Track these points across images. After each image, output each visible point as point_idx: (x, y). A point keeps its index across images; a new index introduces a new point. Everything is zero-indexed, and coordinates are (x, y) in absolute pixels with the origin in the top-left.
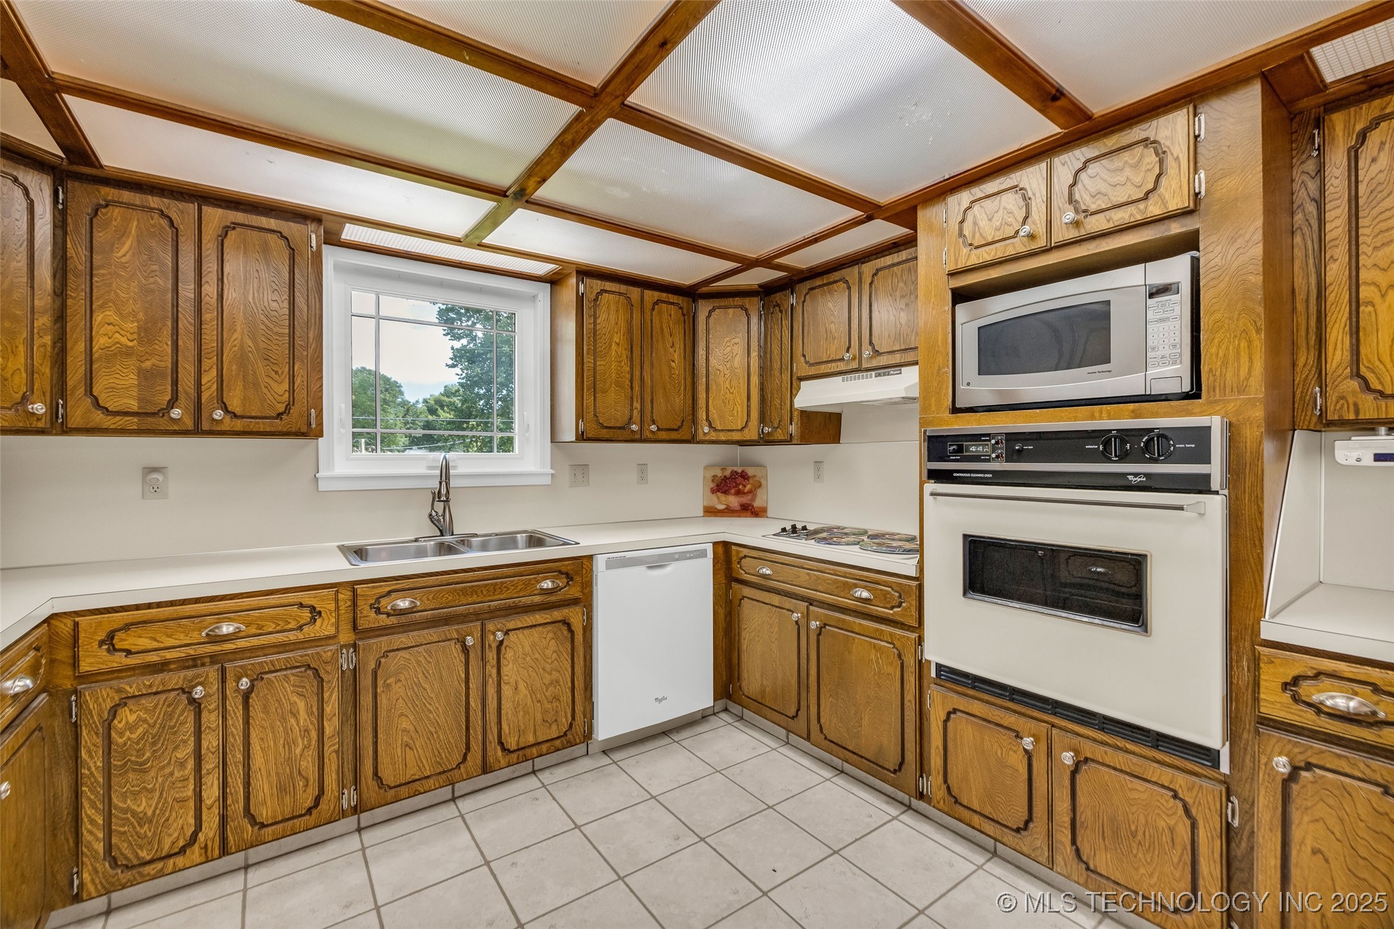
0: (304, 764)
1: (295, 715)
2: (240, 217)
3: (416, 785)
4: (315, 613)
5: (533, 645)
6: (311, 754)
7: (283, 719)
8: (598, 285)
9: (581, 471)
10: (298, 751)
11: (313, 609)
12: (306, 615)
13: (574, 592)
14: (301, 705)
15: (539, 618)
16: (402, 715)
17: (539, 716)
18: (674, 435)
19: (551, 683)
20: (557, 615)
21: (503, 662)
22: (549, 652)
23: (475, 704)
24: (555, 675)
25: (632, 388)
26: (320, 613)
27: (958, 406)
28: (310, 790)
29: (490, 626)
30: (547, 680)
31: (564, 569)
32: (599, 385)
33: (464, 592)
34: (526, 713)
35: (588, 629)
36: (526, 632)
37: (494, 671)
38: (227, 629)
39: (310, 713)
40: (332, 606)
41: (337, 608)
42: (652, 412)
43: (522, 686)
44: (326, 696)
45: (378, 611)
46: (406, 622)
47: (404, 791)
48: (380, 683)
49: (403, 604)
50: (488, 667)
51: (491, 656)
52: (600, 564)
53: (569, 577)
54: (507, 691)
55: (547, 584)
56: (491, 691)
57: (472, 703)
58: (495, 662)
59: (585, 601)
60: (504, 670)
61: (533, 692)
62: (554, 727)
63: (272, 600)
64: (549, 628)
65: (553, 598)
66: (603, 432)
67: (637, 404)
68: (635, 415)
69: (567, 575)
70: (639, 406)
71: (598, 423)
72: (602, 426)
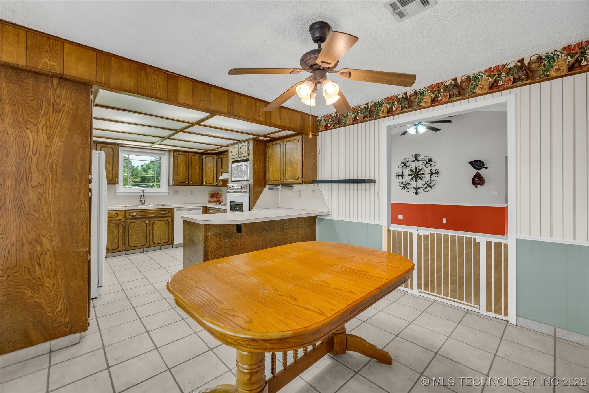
0: (116, 240)
1: (114, 232)
2: (104, 145)
3: (136, 247)
4: (118, 215)
5: (160, 224)
6: (117, 239)
7: (112, 233)
8: (178, 153)
9: (176, 192)
10: (115, 238)
11: (118, 214)
12: (117, 215)
13: (169, 215)
14: (115, 230)
15: (162, 219)
16: (134, 234)
17: (161, 238)
18: (197, 184)
19: (164, 232)
20: (166, 219)
21: (154, 227)
22: (164, 226)
23: (148, 234)
24: (165, 230)
25: (186, 174)
26: (119, 215)
27: (232, 180)
28: (117, 245)
29: (151, 220)
30: (163, 231)
31: (167, 210)
32: (178, 174)
33: (146, 213)
34: (159, 237)
35: (173, 223)
36: (159, 221)
37: (152, 228)
39: (117, 232)
40: (121, 214)
41: (122, 214)
42: (191, 179)
43: (158, 232)
44: (120, 229)
45: (129, 215)
46: (134, 218)
47: (134, 248)
48: (130, 228)
49: (134, 214)
50: (151, 227)
51: (152, 226)
52: (175, 209)
53: (168, 212)
54: (155, 232)
55: (164, 213)
56: (151, 232)
57: (147, 234)
58: (152, 227)
59: (172, 216)
60: (154, 228)
61: (160, 233)
62: (165, 240)
64: (164, 221)
65: (165, 216)
66: (179, 184)
67: (187, 178)
68: (187, 180)
69: (168, 211)
70: (188, 178)
71: (178, 182)
72: (179, 182)
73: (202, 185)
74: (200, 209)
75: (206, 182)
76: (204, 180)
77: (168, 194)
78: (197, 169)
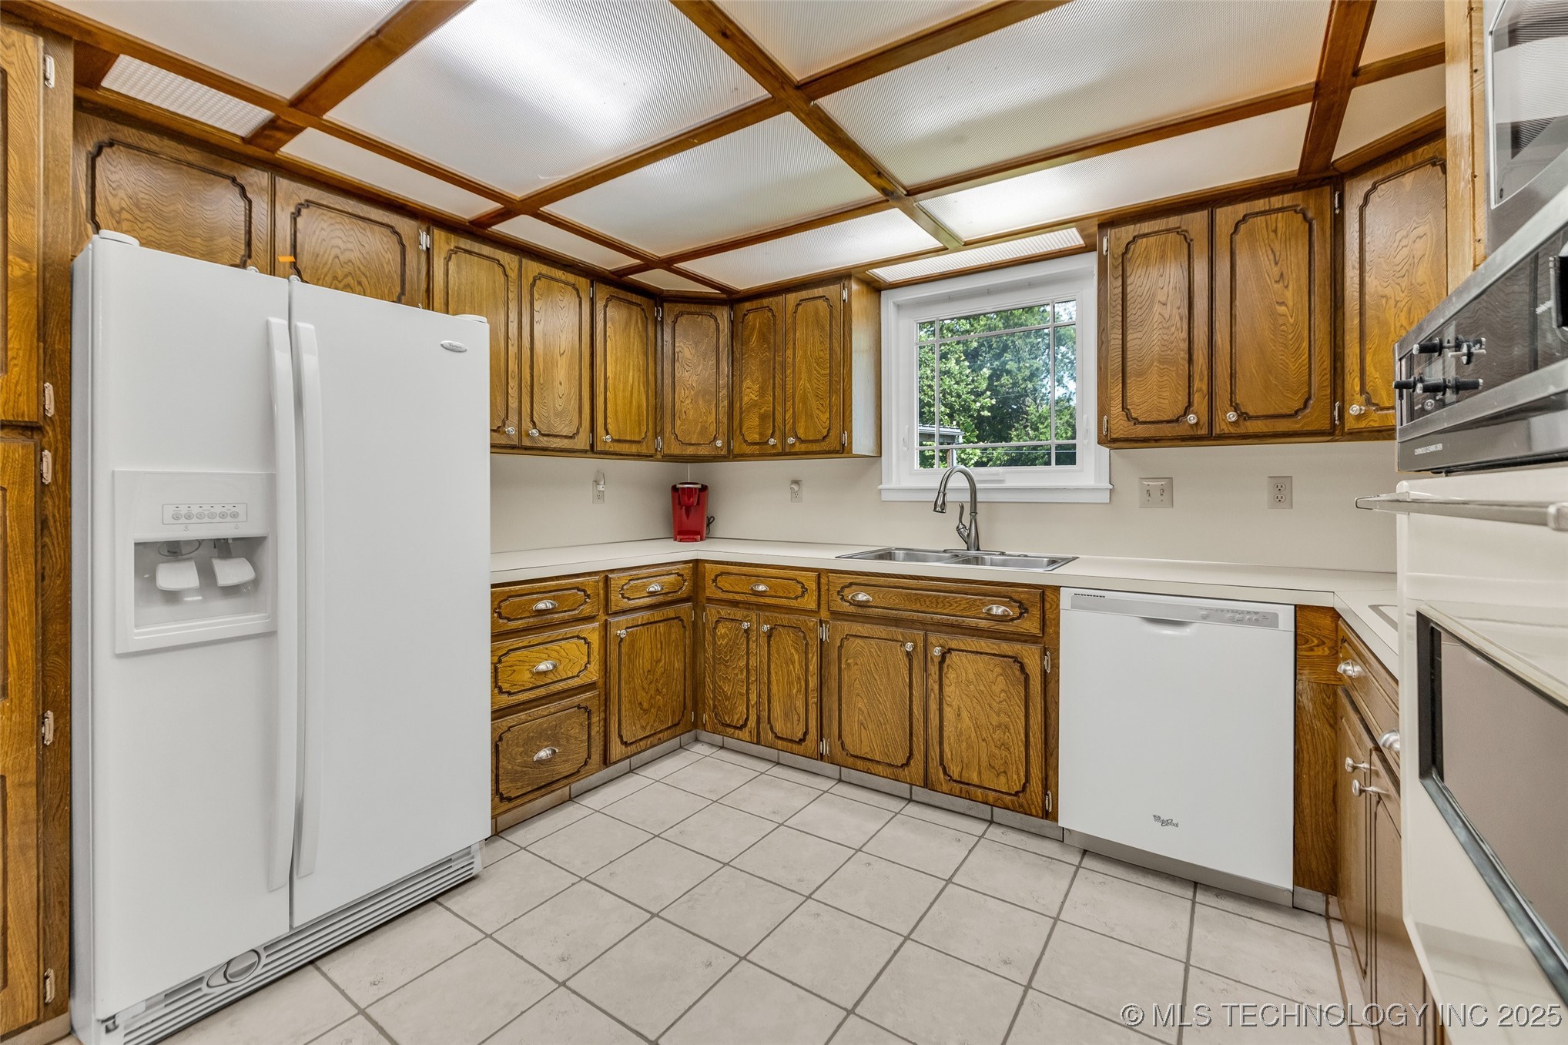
0: (797, 703)
1: (793, 663)
2: (804, 294)
3: (869, 764)
4: (805, 589)
5: (978, 674)
6: (801, 697)
7: (787, 666)
9: (1159, 488)
10: (795, 691)
11: (804, 586)
12: (800, 589)
13: (1030, 625)
14: (796, 657)
15: (984, 645)
16: (858, 695)
17: (984, 758)
18: (1284, 426)
19: (999, 726)
20: (1006, 647)
21: (945, 681)
22: (996, 689)
23: (917, 711)
24: (1004, 719)
25: (1191, 361)
26: (808, 590)
28: (801, 725)
29: (933, 638)
30: (995, 720)
31: (1016, 597)
33: (908, 597)
34: (969, 747)
35: (1050, 681)
36: (971, 656)
37: (936, 687)
38: (761, 588)
39: (801, 667)
40: (815, 586)
41: (818, 589)
42: (1233, 391)
43: (965, 715)
44: (810, 656)
45: (843, 598)
46: (862, 614)
47: (860, 763)
48: (843, 661)
49: (862, 597)
50: (930, 681)
51: (933, 670)
52: (1066, 598)
53: (1024, 609)
54: (949, 713)
55: (998, 610)
56: (933, 706)
57: (915, 710)
58: (937, 677)
59: (1047, 639)
60: (947, 690)
61: (977, 727)
62: (1005, 779)
63: (782, 573)
64: (998, 660)
65: (1002, 627)
66: (1141, 431)
67: (1200, 384)
68: (1197, 398)
69: (1021, 605)
70: (1205, 388)
71: (1129, 417)
72: (1137, 422)
73: (1334, 431)
74: (1270, 621)
75: (1369, 402)
76: (1353, 383)
77: (1105, 497)
78: (1282, 309)
